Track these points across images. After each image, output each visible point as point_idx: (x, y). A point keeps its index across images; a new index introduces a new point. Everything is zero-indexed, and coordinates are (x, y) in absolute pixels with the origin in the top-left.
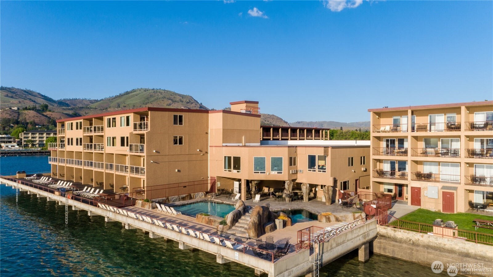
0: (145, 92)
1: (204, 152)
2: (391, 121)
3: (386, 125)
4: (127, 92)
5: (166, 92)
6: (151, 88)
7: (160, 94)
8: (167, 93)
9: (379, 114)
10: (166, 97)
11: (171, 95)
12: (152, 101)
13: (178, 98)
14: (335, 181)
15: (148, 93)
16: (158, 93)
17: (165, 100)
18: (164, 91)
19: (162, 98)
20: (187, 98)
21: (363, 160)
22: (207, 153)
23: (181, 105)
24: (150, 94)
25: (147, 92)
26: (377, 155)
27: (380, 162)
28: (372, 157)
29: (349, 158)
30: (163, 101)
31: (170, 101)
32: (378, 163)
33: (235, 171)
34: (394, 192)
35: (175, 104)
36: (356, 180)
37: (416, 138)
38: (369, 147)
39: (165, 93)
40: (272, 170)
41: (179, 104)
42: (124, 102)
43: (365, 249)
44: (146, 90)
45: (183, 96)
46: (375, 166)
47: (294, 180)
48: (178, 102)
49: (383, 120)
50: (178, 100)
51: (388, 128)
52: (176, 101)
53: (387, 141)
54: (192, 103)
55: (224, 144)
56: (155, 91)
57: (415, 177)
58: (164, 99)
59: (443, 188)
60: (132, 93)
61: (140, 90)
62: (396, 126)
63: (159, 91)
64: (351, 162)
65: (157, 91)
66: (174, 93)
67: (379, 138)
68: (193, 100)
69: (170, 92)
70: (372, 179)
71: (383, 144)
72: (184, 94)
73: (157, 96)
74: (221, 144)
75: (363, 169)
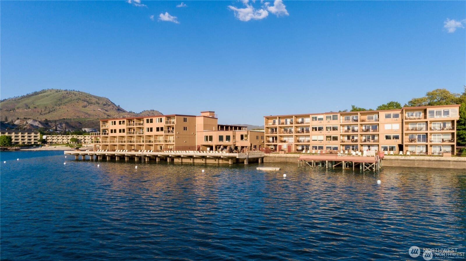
0: (57, 93)
1: (194, 134)
2: (272, 121)
3: (271, 123)
4: (36, 92)
5: (80, 93)
6: (63, 89)
7: (74, 96)
8: (82, 95)
9: (268, 118)
10: (81, 99)
11: (86, 97)
12: (66, 103)
13: (94, 100)
14: (251, 145)
15: (60, 95)
16: (72, 95)
17: (80, 102)
18: (79, 93)
19: (77, 99)
20: (104, 100)
21: (262, 138)
22: (195, 135)
23: (98, 107)
24: (63, 95)
25: (60, 93)
26: (267, 134)
27: (268, 137)
28: (265, 135)
29: (257, 136)
30: (78, 102)
31: (86, 103)
32: (268, 138)
33: (210, 142)
34: (274, 148)
35: (91, 106)
36: (260, 146)
37: (281, 127)
38: (264, 132)
39: (79, 95)
40: (226, 140)
41: (95, 106)
42: (33, 103)
43: (261, 159)
44: (57, 91)
45: (99, 98)
46: (266, 139)
47: (235, 145)
48: (95, 104)
49: (269, 121)
50: (93, 101)
51: (271, 124)
52: (92, 103)
53: (271, 129)
54: (109, 106)
55: (204, 131)
56: (69, 93)
57: (280, 142)
58: (78, 101)
59: (288, 144)
60: (41, 93)
61: (51, 91)
62: (274, 123)
63: (72, 92)
64: (257, 138)
65: (71, 92)
66: (89, 95)
67: (268, 128)
68: (110, 102)
69: (85, 93)
70: (265, 144)
71: (270, 130)
72: (100, 96)
73: (71, 97)
74: (203, 131)
75: (262, 141)
